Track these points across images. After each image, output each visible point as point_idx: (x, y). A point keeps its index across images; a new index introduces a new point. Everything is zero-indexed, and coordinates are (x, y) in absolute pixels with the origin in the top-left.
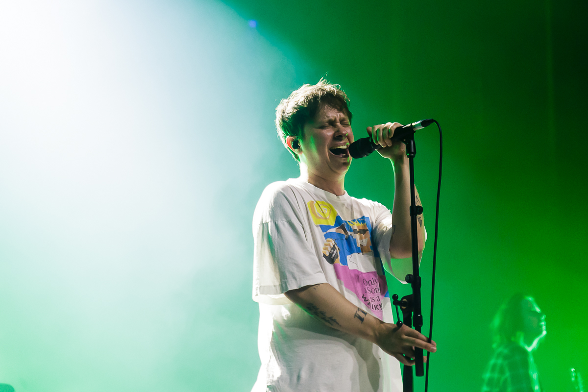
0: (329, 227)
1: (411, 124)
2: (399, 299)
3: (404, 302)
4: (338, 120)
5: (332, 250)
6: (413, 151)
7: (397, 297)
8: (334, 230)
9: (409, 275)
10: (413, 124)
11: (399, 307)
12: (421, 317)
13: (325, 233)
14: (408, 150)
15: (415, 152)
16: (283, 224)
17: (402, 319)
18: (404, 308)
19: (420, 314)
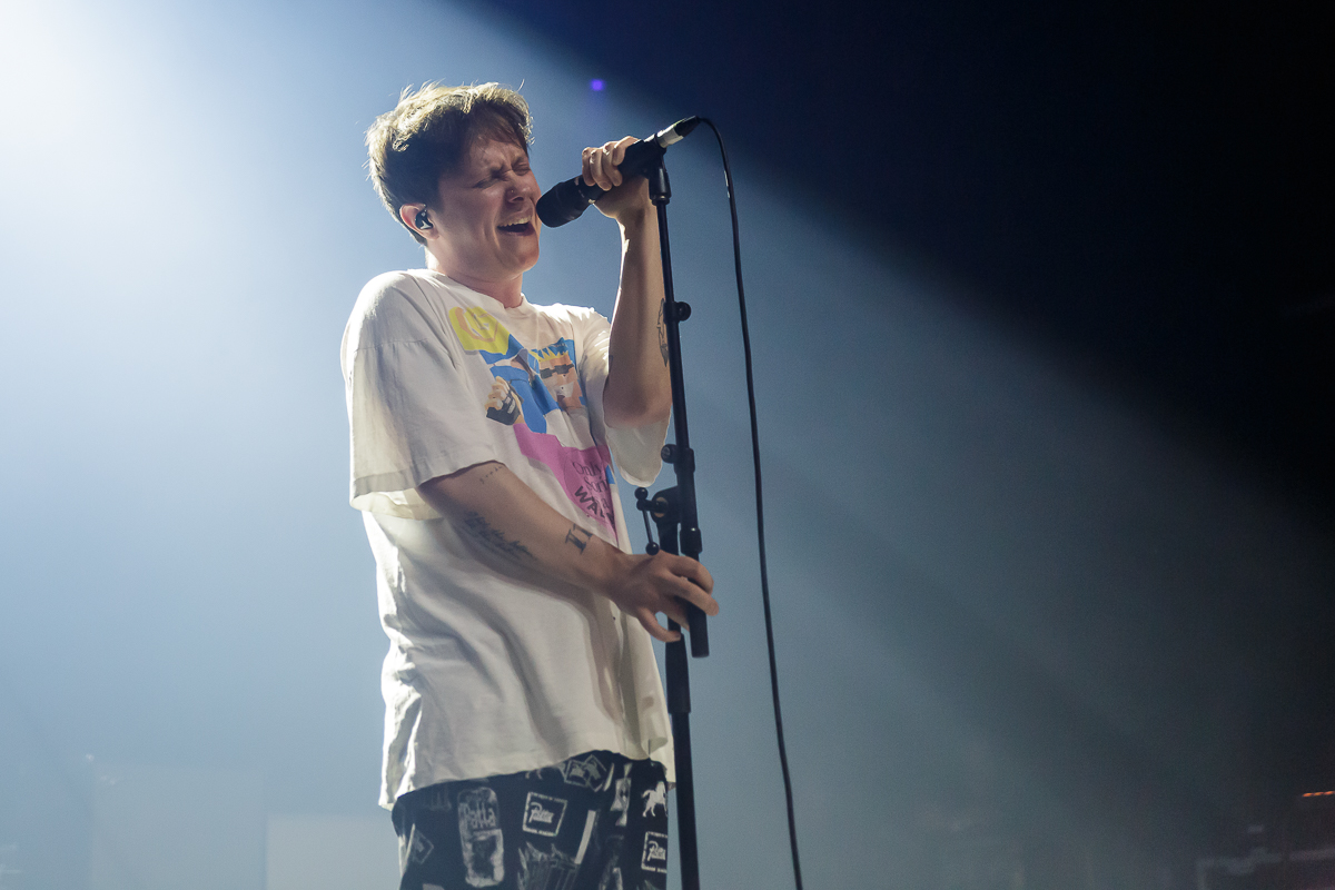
0: (499, 357)
1: (656, 136)
2: (649, 498)
3: (660, 503)
4: (509, 165)
5: (509, 399)
6: (663, 189)
7: (646, 493)
8: (507, 362)
9: (669, 446)
10: (660, 134)
11: (649, 513)
12: (698, 532)
13: (492, 366)
14: (654, 191)
15: (668, 194)
16: (410, 349)
17: (656, 539)
18: (659, 515)
19: (696, 526)
